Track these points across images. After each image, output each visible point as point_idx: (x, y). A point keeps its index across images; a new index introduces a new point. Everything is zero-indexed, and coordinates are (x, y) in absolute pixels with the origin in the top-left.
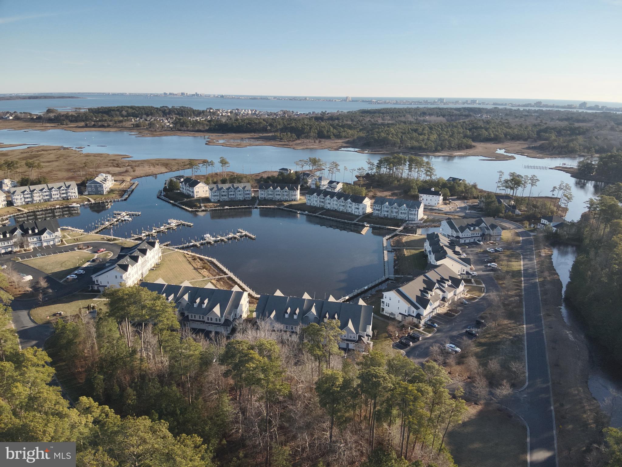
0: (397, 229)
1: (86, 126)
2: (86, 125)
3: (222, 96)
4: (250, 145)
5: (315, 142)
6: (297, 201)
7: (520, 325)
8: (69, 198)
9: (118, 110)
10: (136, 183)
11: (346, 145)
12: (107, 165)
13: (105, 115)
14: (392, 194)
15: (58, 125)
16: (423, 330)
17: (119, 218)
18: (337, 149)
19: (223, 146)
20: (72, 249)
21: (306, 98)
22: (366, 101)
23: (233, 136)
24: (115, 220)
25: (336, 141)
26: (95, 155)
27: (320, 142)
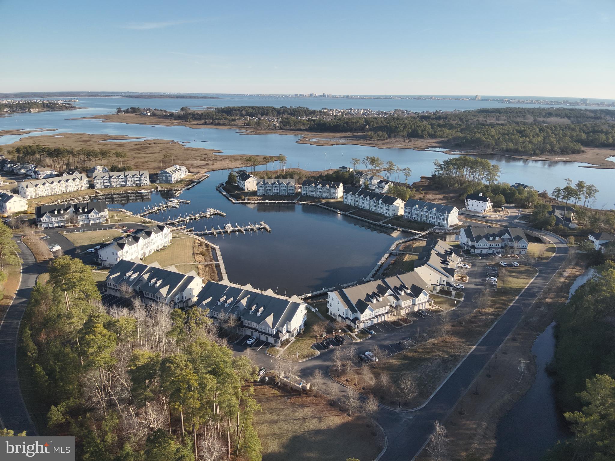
0: (418, 234)
1: (205, 124)
2: (206, 122)
3: (348, 97)
4: (338, 144)
5: (404, 141)
6: (337, 199)
7: (468, 345)
8: (142, 185)
9: (239, 110)
10: (208, 175)
11: (437, 145)
12: (196, 159)
13: (224, 114)
14: (443, 197)
15: (183, 122)
16: (356, 335)
17: (169, 204)
18: (424, 149)
19: (310, 144)
20: (110, 227)
21: (431, 97)
22: (497, 100)
23: (327, 135)
24: (165, 206)
25: (428, 141)
26: (193, 150)
27: (410, 141)
